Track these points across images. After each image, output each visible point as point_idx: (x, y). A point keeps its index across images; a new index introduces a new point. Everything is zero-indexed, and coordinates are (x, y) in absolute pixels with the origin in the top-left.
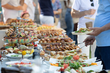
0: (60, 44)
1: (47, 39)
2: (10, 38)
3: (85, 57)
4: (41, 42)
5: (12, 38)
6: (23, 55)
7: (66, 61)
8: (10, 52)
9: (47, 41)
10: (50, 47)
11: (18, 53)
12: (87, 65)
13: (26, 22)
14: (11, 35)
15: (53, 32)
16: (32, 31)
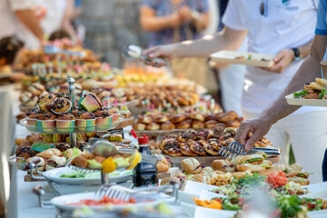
0: (207, 133)
1: (159, 119)
2: (49, 117)
3: (299, 175)
4: (141, 127)
5: (57, 116)
6: (103, 171)
7: (242, 191)
8: (55, 163)
9: (160, 123)
10: (176, 145)
11: (88, 167)
12: (320, 205)
13: (78, 62)
14: (53, 107)
15: (172, 95)
16: (108, 90)
